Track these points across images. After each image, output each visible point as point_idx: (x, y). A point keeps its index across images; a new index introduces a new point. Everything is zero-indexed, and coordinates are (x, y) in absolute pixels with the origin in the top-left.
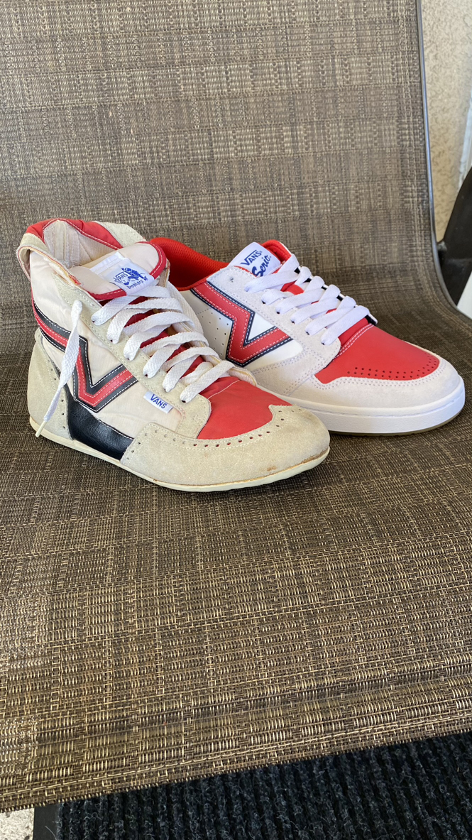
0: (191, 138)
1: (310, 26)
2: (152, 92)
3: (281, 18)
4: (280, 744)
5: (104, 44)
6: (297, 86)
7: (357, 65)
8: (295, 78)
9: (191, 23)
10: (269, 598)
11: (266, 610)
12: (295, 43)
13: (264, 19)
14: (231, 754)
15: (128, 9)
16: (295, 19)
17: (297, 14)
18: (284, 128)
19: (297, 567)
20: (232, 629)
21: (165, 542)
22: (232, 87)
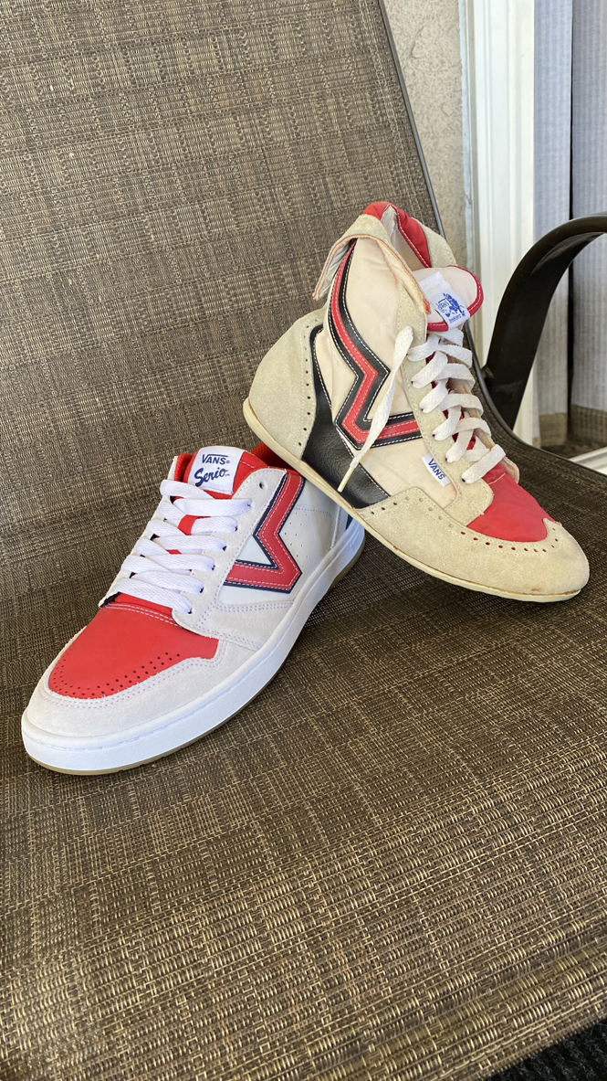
0: (174, 295)
1: (290, 144)
2: (116, 248)
3: (255, 141)
4: (548, 1019)
5: (48, 199)
6: (288, 214)
7: (353, 181)
8: (284, 206)
9: (150, 161)
10: (475, 842)
11: (477, 857)
12: (277, 166)
13: (236, 144)
14: (497, 1047)
15: (71, 155)
16: (271, 140)
17: (272, 133)
18: (282, 267)
19: (493, 794)
20: (444, 891)
21: (319, 800)
22: (212, 228)
